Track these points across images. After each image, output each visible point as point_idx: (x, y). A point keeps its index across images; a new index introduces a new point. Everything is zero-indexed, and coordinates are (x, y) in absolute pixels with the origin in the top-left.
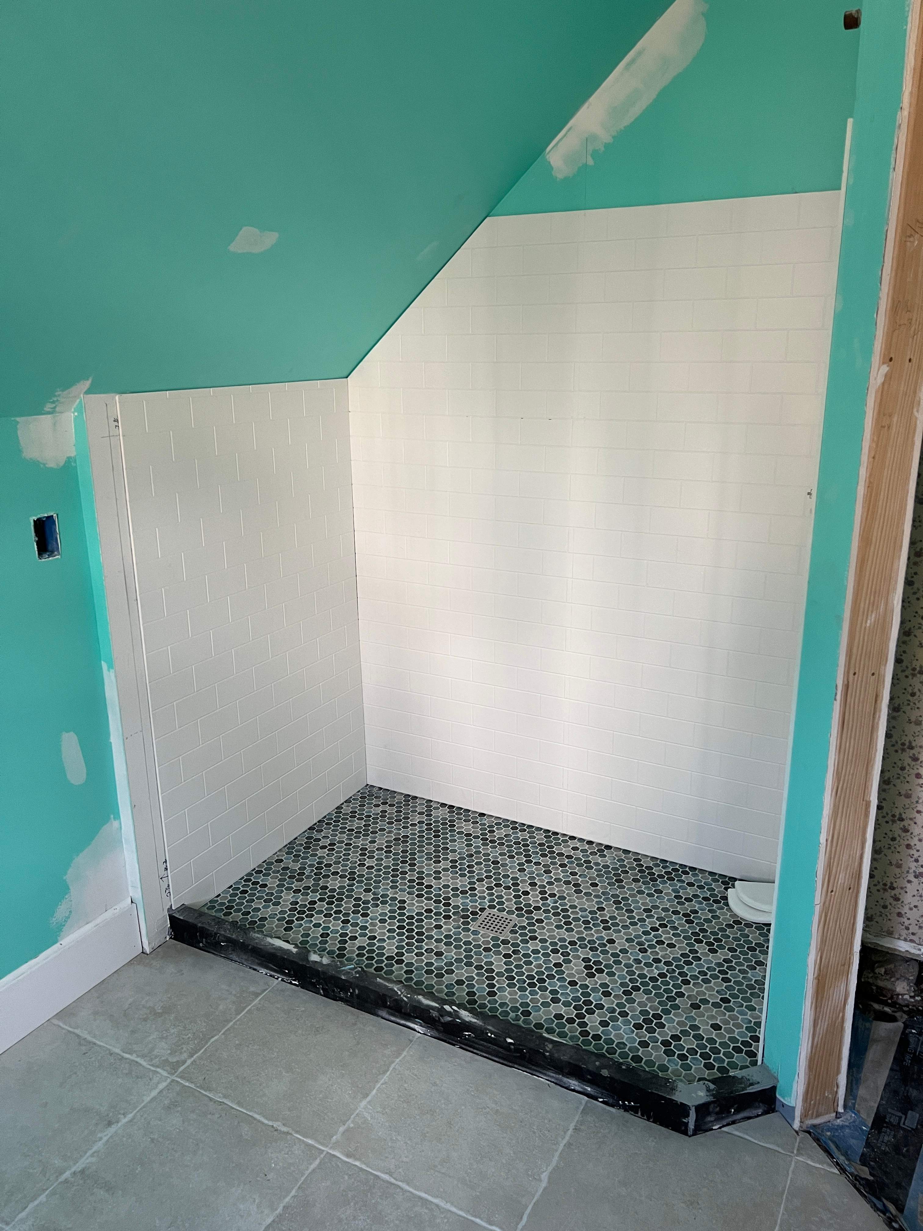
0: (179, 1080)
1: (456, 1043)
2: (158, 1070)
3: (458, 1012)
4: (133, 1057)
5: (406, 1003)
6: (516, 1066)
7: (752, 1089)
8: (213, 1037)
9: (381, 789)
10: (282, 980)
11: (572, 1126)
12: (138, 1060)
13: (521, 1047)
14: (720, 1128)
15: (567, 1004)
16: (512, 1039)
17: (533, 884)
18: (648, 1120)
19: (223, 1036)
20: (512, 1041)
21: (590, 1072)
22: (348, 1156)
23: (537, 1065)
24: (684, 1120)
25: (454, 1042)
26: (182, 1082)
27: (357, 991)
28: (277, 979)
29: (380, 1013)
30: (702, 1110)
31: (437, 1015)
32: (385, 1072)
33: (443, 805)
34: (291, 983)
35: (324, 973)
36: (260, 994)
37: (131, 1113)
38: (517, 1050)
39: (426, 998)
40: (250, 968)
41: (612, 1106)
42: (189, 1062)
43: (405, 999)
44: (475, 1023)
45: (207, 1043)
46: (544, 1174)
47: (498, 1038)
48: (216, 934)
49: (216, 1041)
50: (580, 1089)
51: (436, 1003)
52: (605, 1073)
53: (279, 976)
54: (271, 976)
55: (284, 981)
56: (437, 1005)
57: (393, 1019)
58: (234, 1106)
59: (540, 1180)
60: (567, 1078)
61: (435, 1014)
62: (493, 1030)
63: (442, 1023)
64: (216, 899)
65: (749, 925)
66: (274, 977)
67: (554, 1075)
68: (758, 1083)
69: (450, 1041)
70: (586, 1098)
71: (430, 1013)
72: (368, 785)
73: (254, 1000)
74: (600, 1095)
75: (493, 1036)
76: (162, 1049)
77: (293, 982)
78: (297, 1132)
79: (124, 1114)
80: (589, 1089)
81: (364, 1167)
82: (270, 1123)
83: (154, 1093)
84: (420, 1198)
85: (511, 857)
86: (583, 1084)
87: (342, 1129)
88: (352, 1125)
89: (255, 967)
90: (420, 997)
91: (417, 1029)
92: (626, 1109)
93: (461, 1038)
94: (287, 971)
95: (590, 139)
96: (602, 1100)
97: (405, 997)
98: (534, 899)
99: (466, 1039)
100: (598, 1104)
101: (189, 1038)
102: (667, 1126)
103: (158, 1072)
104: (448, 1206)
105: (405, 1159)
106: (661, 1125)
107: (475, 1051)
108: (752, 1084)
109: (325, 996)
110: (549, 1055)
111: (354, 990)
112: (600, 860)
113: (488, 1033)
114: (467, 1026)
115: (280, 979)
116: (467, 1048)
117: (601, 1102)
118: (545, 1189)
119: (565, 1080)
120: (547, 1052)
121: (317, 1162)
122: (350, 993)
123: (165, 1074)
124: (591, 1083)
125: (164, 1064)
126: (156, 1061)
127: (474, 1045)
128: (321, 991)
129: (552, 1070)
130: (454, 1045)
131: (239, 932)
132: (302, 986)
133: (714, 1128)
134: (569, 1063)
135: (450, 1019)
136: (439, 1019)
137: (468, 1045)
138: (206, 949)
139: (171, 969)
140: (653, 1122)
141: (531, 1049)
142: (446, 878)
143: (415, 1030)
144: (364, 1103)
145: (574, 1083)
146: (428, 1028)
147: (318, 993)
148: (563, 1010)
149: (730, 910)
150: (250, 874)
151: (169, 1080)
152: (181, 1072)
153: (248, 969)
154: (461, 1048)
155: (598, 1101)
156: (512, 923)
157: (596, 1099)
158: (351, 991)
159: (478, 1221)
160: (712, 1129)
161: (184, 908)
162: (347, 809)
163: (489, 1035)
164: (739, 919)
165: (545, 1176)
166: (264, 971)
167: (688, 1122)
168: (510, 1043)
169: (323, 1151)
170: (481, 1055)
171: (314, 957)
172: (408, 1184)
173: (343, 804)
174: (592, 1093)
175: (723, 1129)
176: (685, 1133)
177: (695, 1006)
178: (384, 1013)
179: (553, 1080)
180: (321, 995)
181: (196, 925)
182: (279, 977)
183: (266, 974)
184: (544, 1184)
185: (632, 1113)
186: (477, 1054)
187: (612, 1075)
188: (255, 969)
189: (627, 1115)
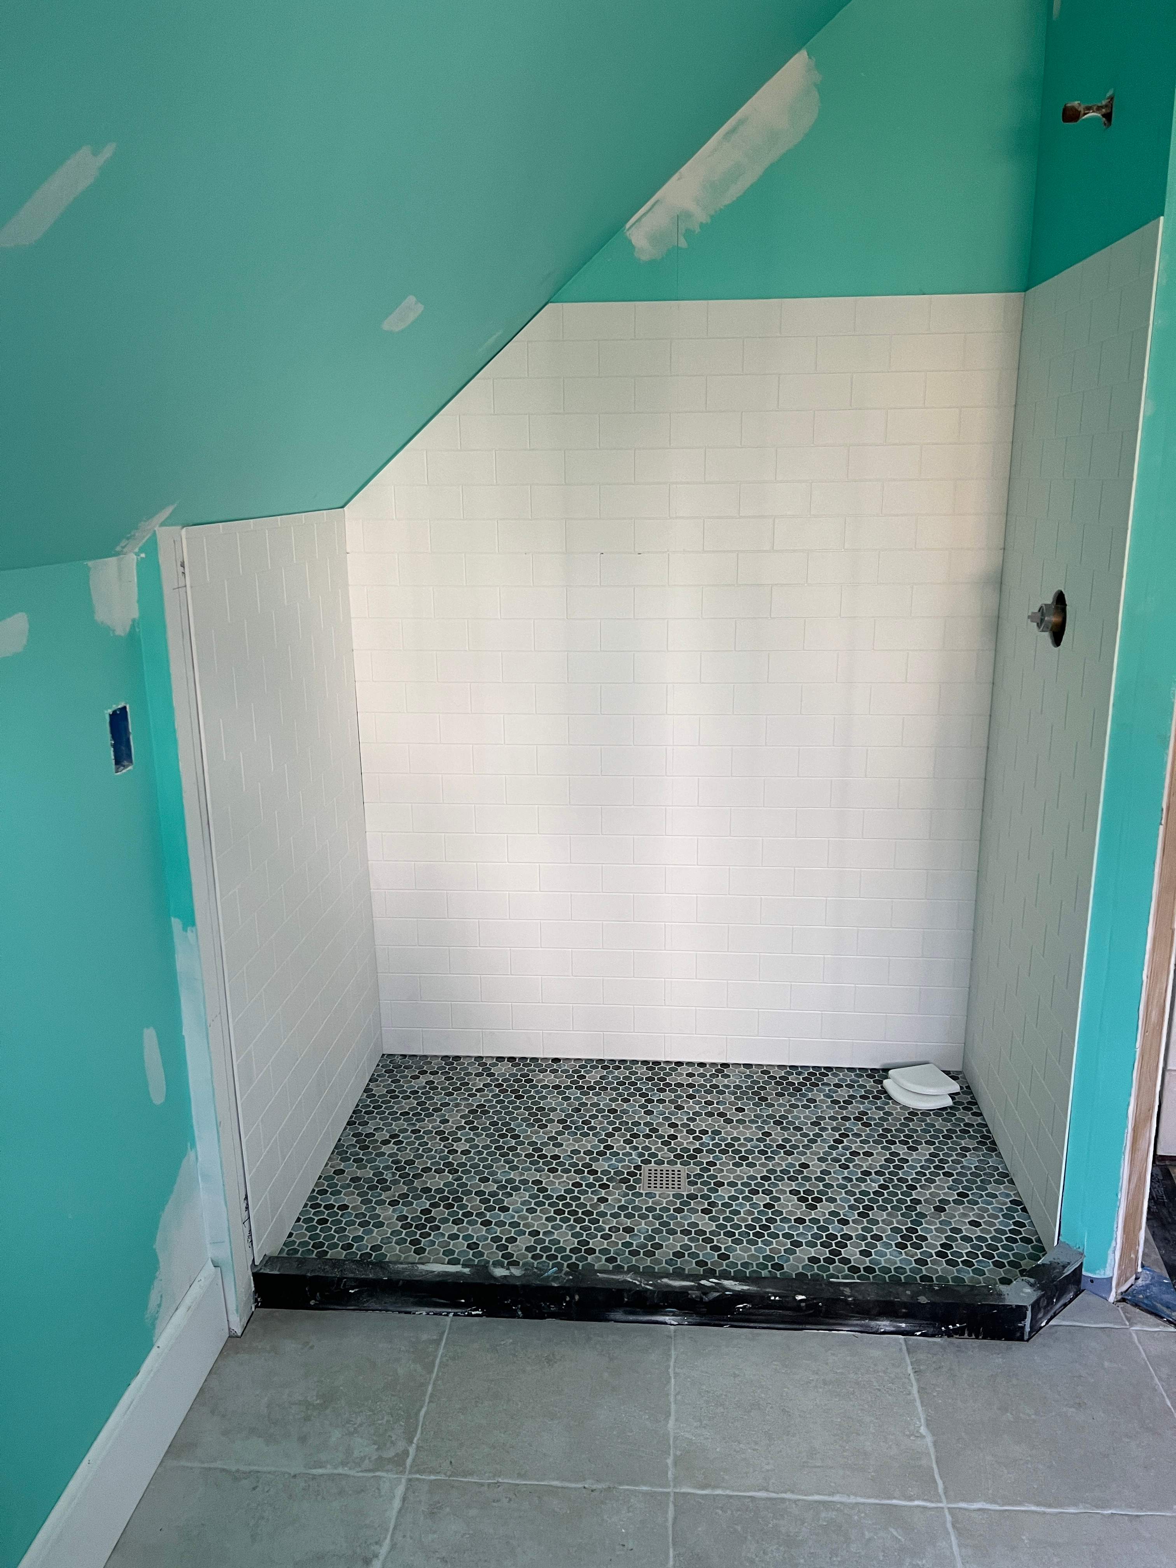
0: (418, 1476)
1: (725, 1323)
2: (377, 1474)
3: (720, 1283)
4: (329, 1470)
5: (652, 1292)
6: (808, 1327)
7: (1068, 1270)
8: (419, 1411)
9: (404, 1056)
10: (455, 1315)
11: (910, 1370)
12: (340, 1470)
13: (815, 1301)
14: (1047, 1323)
15: (812, 1245)
16: (802, 1295)
17: (673, 1125)
18: (977, 1338)
19: (433, 1405)
20: (803, 1297)
21: (904, 1305)
22: (703, 1487)
23: (838, 1316)
24: (1019, 1325)
25: (722, 1323)
26: (423, 1477)
27: (577, 1297)
28: (447, 1315)
29: (612, 1315)
30: (1036, 1306)
31: (699, 1295)
32: (669, 1382)
33: (500, 1059)
34: (470, 1315)
35: (524, 1286)
36: (441, 1339)
37: (385, 1538)
38: (808, 1307)
39: (672, 1280)
40: (400, 1312)
41: (933, 1336)
42: (412, 1450)
43: (648, 1287)
44: (749, 1289)
45: (417, 1420)
46: (922, 1428)
47: (784, 1299)
48: (340, 1279)
49: (427, 1413)
50: (892, 1329)
51: (687, 1281)
52: (923, 1300)
53: (450, 1310)
54: (435, 1314)
55: (459, 1315)
56: (693, 1284)
57: (631, 1318)
58: (517, 1482)
59: (923, 1437)
60: (876, 1320)
61: (694, 1294)
62: (774, 1291)
63: (706, 1303)
64: (290, 1239)
65: (926, 1113)
66: (441, 1315)
67: (858, 1322)
68: (1069, 1263)
69: (717, 1322)
70: (901, 1336)
71: (688, 1294)
72: (383, 1055)
73: (437, 1350)
74: (918, 1328)
75: (777, 1298)
76: (362, 1447)
77: (473, 1313)
78: (620, 1484)
79: (377, 1543)
80: (903, 1325)
81: (728, 1492)
82: (580, 1485)
83: (397, 1503)
84: (819, 1502)
85: (626, 1101)
86: (896, 1321)
87: (670, 1461)
88: (678, 1453)
89: (408, 1310)
90: (665, 1280)
91: (668, 1322)
92: (949, 1334)
93: (732, 1314)
94: (463, 1301)
95: (681, 217)
96: (919, 1333)
97: (648, 1285)
98: (685, 1140)
99: (740, 1313)
100: (917, 1339)
101: (388, 1421)
102: (1000, 1339)
103: (380, 1477)
104: (853, 1500)
105: (768, 1467)
106: (993, 1338)
107: (752, 1325)
108: (1064, 1267)
109: (524, 1317)
110: (854, 1300)
111: (572, 1297)
112: (726, 1081)
113: (770, 1297)
114: (740, 1297)
115: (451, 1315)
116: (741, 1324)
117: (919, 1336)
118: (935, 1443)
119: (873, 1323)
120: (849, 1297)
121: (671, 1507)
122: (566, 1302)
123: (391, 1476)
124: (905, 1317)
125: (380, 1464)
126: (366, 1464)
127: (753, 1317)
128: (520, 1313)
129: (857, 1317)
130: (722, 1326)
131: (372, 1268)
132: (489, 1313)
133: (1042, 1325)
134: (878, 1301)
135: (717, 1294)
136: (702, 1298)
137: (744, 1320)
138: (321, 1306)
139: (290, 1346)
140: (983, 1338)
141: (828, 1299)
142: (569, 1143)
143: (665, 1323)
144: (671, 1423)
145: (885, 1324)
146: (685, 1315)
147: (513, 1315)
148: (813, 1252)
149: (896, 1103)
150: (311, 1198)
151: (403, 1481)
152: (411, 1466)
153: (396, 1314)
154: (732, 1326)
155: (916, 1335)
156: (683, 1175)
157: (912, 1334)
158: (568, 1299)
159: (895, 1502)
160: (1042, 1328)
161: (269, 1260)
162: (379, 1090)
163: (773, 1298)
164: (912, 1110)
165: (923, 1430)
166: (423, 1311)
167: (1025, 1325)
168: (802, 1300)
169: (669, 1493)
170: (760, 1328)
171: (499, 1272)
172: (793, 1492)
173: (368, 1085)
174: (907, 1329)
175: (1050, 1323)
176: (1021, 1339)
177: (940, 1209)
178: (619, 1315)
179: (857, 1329)
180: (519, 1318)
181: (304, 1276)
182: (449, 1313)
183: (428, 1314)
184: (929, 1439)
185: (958, 1336)
186: (755, 1328)
187: (932, 1299)
188: (409, 1313)
189: (956, 1340)
